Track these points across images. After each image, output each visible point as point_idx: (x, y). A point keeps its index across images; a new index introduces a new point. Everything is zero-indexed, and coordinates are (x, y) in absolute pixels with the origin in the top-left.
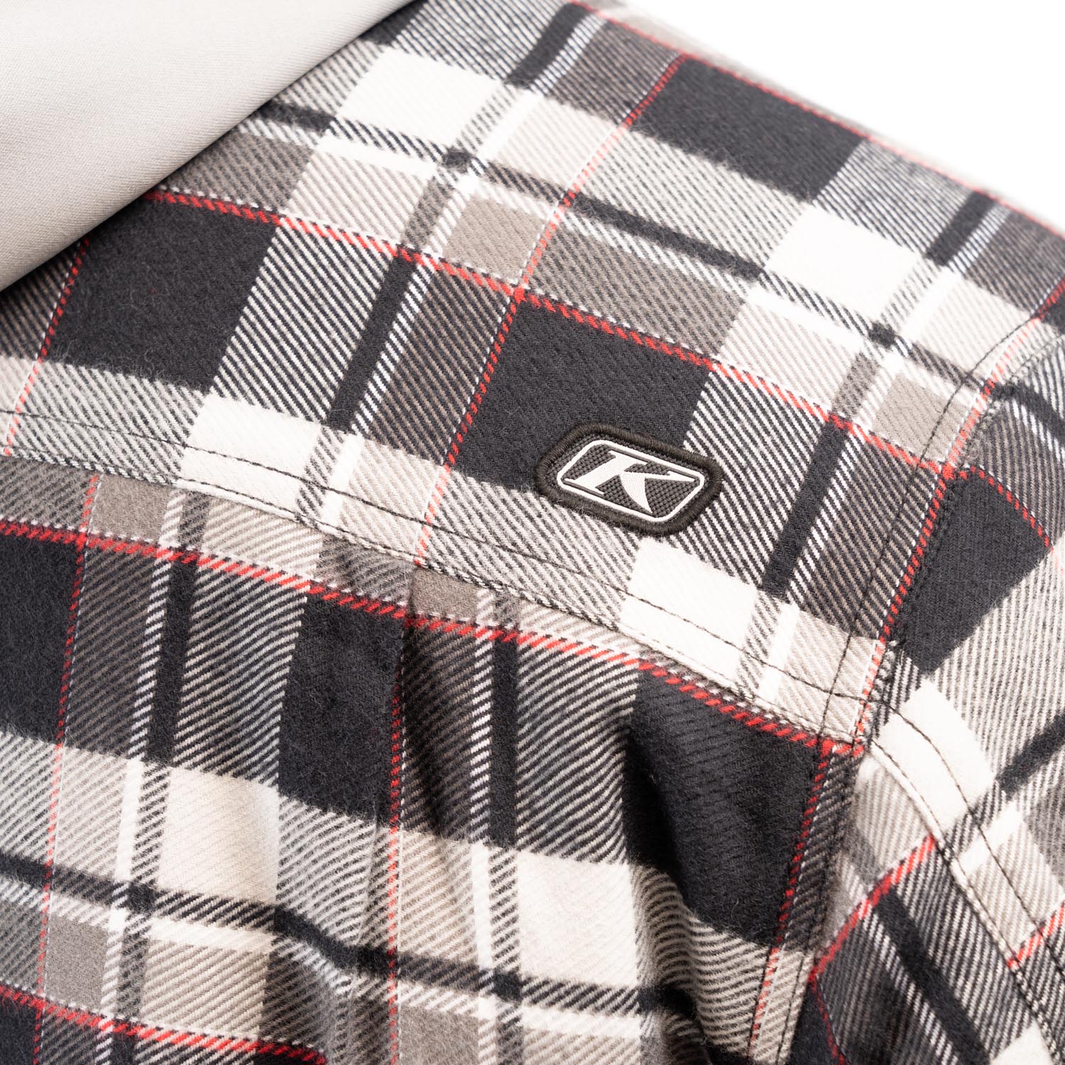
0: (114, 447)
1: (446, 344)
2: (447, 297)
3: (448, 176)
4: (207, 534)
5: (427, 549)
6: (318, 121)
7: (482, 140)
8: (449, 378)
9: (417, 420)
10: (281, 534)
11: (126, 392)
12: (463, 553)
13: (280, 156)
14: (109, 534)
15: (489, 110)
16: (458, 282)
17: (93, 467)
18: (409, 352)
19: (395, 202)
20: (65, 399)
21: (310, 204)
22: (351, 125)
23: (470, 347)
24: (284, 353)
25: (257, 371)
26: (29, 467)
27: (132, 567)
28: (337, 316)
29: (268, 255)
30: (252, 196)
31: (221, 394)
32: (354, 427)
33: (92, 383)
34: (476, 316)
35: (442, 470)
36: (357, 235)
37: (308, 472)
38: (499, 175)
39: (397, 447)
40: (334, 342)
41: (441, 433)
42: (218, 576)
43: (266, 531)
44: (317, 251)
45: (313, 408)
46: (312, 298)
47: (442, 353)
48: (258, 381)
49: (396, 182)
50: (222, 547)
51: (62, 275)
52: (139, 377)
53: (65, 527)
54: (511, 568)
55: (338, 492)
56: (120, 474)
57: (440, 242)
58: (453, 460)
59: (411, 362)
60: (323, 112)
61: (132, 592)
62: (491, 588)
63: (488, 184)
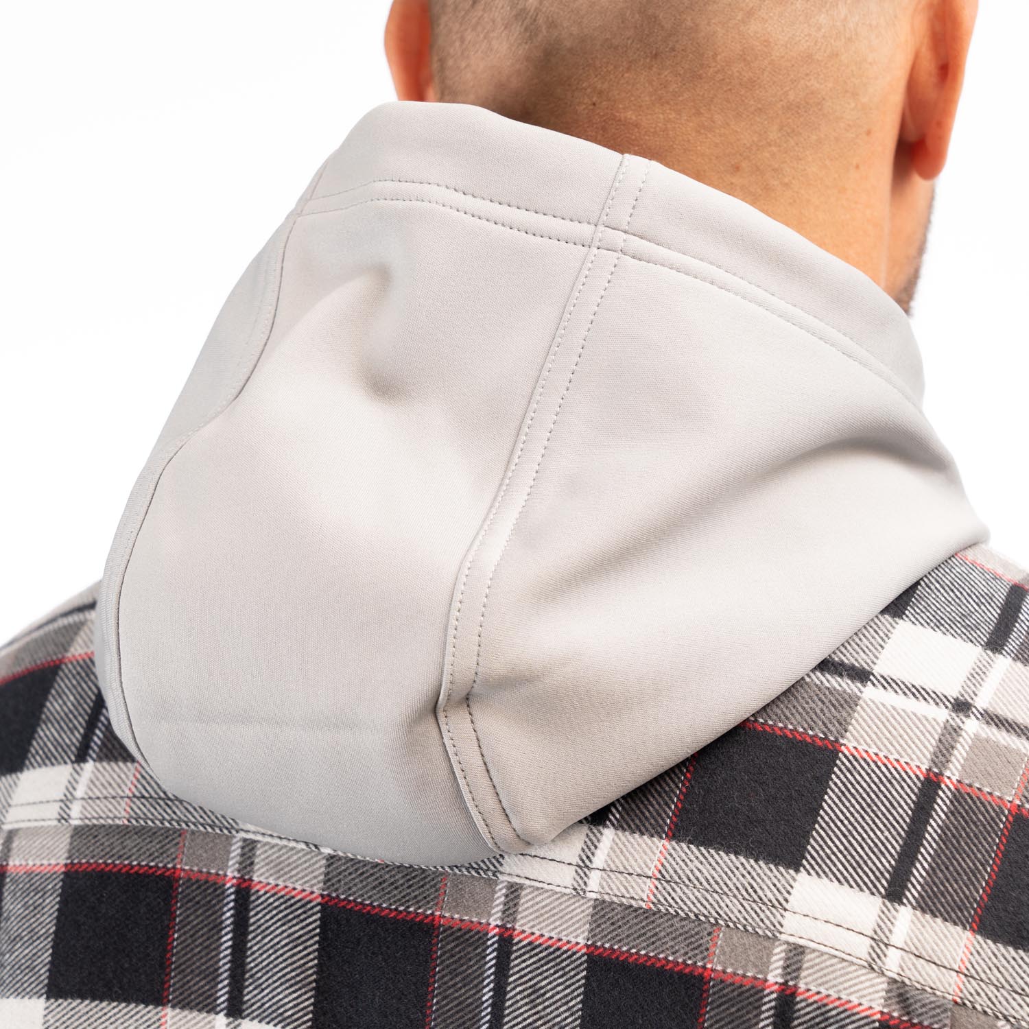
0: (733, 908)
1: (966, 843)
2: (964, 808)
3: (957, 720)
4: (803, 974)
5: (961, 991)
6: (862, 675)
7: (977, 692)
8: (969, 868)
9: (949, 898)
10: (858, 976)
11: (737, 869)
12: (987, 995)
13: (837, 700)
14: (729, 970)
15: (978, 670)
16: (971, 798)
17: (717, 922)
18: (941, 848)
19: (922, 737)
20: (692, 871)
21: (862, 737)
22: (885, 679)
23: (983, 846)
24: (852, 845)
25: (833, 857)
26: (666, 918)
27: (747, 994)
28: (888, 819)
29: (835, 773)
30: (820, 729)
31: (809, 874)
32: (905, 901)
33: (710, 859)
34: (985, 823)
35: (969, 934)
36: (897, 761)
37: (876, 932)
38: (992, 719)
39: (936, 916)
40: (887, 838)
41: (966, 908)
42: (812, 1004)
43: (847, 973)
44: (869, 771)
45: (875, 886)
46: (869, 806)
47: (964, 849)
48: (835, 865)
49: (922, 723)
50: (814, 984)
51: (679, 778)
52: (746, 857)
53: (695, 963)
54: (1021, 1006)
55: (897, 948)
56: (737, 928)
57: (956, 768)
58: (975, 928)
59: (942, 855)
60: (864, 668)
61: (748, 1013)
62: (1008, 1021)
63: (985, 726)
